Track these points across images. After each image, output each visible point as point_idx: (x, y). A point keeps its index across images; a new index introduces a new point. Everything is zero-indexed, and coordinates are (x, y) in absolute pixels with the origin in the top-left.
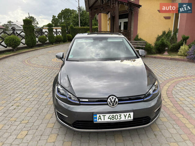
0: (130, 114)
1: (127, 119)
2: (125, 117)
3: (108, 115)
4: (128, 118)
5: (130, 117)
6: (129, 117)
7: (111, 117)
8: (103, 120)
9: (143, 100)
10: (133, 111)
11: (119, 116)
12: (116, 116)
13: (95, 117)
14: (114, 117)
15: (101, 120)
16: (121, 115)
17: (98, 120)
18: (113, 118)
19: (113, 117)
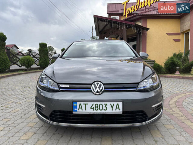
0: (118, 104)
1: (114, 110)
2: (112, 107)
3: (90, 104)
4: (116, 110)
5: (119, 108)
6: (116, 108)
7: (95, 107)
8: (84, 110)
9: (135, 89)
10: (123, 101)
11: (104, 106)
12: (101, 106)
13: (74, 105)
14: (99, 107)
15: (82, 110)
16: (106, 104)
17: (78, 109)
18: (97, 109)
19: (97, 107)
